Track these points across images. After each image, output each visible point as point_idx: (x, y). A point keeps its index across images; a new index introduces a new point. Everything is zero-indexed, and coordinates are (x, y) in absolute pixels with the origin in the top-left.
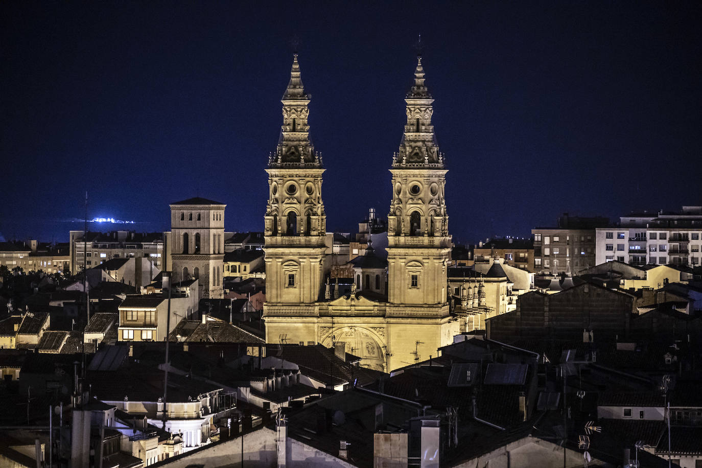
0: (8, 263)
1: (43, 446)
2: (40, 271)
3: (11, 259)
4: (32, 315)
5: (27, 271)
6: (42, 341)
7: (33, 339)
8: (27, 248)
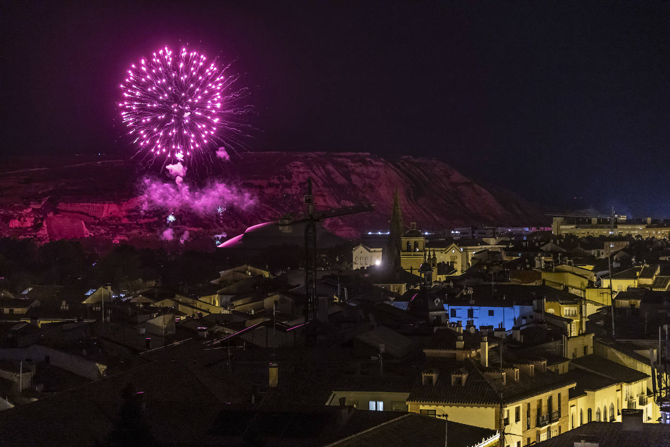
0: (632, 232)
1: (655, 351)
2: (653, 238)
3: (634, 230)
4: (648, 266)
5: (645, 238)
6: (655, 282)
7: (649, 281)
8: (645, 223)
